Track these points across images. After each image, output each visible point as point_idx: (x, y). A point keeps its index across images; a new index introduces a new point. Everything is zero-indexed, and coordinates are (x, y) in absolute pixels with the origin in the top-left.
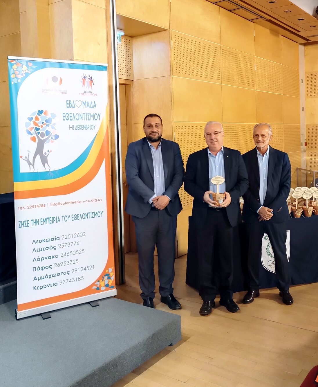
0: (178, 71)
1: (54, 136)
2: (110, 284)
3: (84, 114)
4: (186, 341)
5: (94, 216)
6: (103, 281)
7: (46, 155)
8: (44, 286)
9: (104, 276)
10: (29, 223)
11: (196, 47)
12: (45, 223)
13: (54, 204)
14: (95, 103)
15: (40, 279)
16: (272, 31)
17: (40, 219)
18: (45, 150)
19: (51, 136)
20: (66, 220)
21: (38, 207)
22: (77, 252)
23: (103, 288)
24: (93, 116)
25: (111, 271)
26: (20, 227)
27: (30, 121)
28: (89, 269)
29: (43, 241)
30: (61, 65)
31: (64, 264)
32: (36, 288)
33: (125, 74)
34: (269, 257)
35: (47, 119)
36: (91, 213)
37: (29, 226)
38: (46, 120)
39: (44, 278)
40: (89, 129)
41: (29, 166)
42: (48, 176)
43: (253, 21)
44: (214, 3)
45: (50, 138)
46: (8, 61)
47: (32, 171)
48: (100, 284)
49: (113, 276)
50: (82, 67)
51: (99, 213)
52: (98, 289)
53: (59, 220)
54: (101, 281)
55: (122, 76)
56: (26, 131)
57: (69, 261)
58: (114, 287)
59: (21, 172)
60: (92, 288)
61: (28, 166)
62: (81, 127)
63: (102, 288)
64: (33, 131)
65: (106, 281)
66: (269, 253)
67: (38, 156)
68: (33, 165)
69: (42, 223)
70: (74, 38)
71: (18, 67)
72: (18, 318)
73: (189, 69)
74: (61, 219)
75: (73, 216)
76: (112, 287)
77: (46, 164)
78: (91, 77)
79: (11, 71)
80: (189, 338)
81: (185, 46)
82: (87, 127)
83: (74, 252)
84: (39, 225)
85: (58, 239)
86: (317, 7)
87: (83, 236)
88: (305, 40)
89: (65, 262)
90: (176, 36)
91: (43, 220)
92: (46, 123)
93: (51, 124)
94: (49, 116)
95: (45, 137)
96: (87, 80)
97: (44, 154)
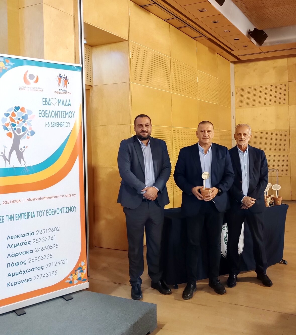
0: (135, 78)
1: (30, 133)
2: (82, 277)
4: (161, 329)
5: (67, 211)
6: (75, 274)
7: (22, 151)
8: (18, 282)
9: (77, 269)
10: (4, 219)
12: (20, 218)
13: (29, 200)
14: (69, 101)
15: (14, 275)
16: (210, 49)
17: (15, 214)
20: (41, 215)
22: (51, 247)
23: (76, 282)
25: (84, 264)
27: (7, 117)
28: (63, 263)
29: (18, 236)
31: (38, 259)
32: (10, 284)
36: (65, 208)
37: (4, 222)
38: (23, 116)
39: (18, 274)
40: (64, 126)
42: (24, 171)
43: (195, 39)
44: (165, 20)
47: (8, 166)
48: (73, 278)
49: (86, 269)
51: (73, 208)
52: (71, 283)
53: (34, 215)
54: (74, 275)
56: (2, 126)
57: (44, 256)
58: (86, 280)
60: (65, 282)
61: (4, 161)
62: (56, 124)
63: (74, 281)
64: (9, 127)
65: (79, 274)
68: (9, 161)
69: (17, 218)
74: (36, 214)
76: (84, 280)
77: (22, 160)
80: (164, 325)
81: (141, 57)
82: (62, 124)
83: (48, 247)
84: (14, 220)
85: (33, 234)
86: (250, 30)
87: (57, 230)
88: (236, 58)
89: (39, 257)
90: (134, 46)
91: (18, 215)
92: (22, 120)
93: (27, 120)
94: (26, 112)
95: (21, 133)
96: (62, 79)
97: (20, 149)
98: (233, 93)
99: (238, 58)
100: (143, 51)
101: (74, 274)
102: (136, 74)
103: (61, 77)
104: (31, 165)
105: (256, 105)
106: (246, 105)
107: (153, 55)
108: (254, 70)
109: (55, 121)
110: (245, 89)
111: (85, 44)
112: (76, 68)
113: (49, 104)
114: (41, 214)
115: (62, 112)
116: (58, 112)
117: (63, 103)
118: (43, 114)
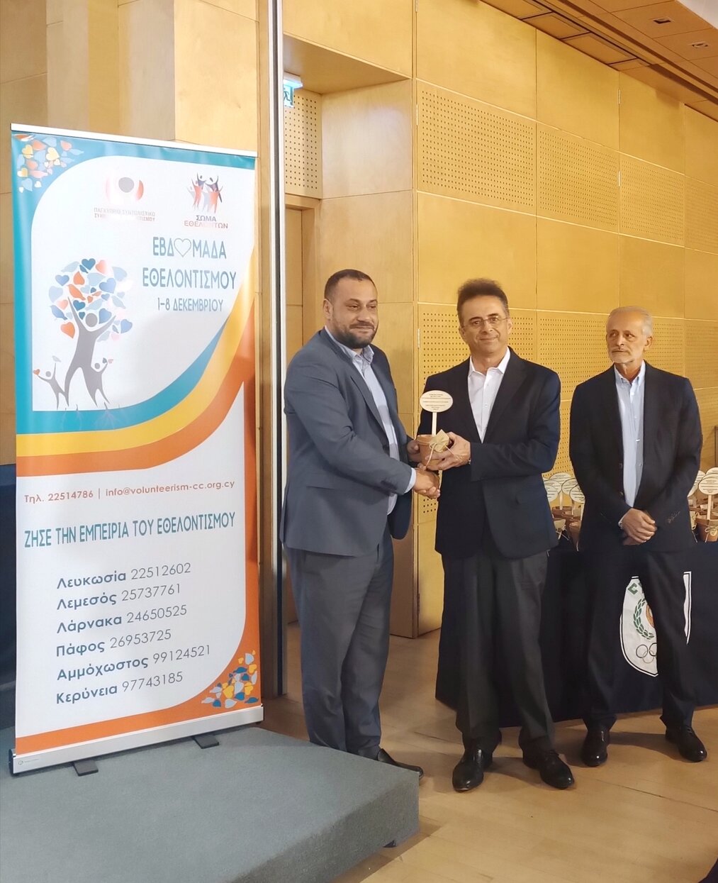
0: (430, 180)
1: (120, 325)
2: (248, 692)
3: (196, 272)
4: (429, 836)
5: (212, 525)
6: (229, 684)
7: (98, 370)
8: (83, 693)
9: (234, 672)
10: (50, 537)
11: (476, 123)
12: (90, 537)
13: (114, 492)
14: (222, 245)
15: (74, 676)
16: (663, 93)
17: (79, 527)
18: (96, 358)
19: (113, 324)
20: (143, 532)
21: (75, 497)
22: (168, 612)
23: (230, 703)
24: (217, 278)
25: (251, 660)
26: (27, 546)
27: (62, 284)
28: (198, 654)
29: (86, 581)
30: (142, 151)
31: (134, 640)
32: (64, 698)
33: (302, 182)
34: (640, 635)
35: (104, 280)
36: (206, 515)
37: (50, 544)
38: (103, 283)
39: (83, 674)
40: (207, 308)
41: (55, 396)
42: (102, 421)
43: (616, 66)
44: (521, 20)
45: (111, 328)
46: (13, 135)
47: (63, 407)
48: (222, 692)
49: (256, 672)
50: (195, 157)
51: (225, 517)
52: (218, 705)
53: (125, 531)
54: (225, 685)
55: (293, 187)
56: (50, 309)
57: (149, 634)
58: (257, 700)
59: (35, 409)
60: (203, 702)
61: (54, 394)
62: (187, 305)
63: (226, 701)
64: (67, 310)
65: (238, 686)
66: (639, 626)
67: (79, 372)
68: (66, 394)
69: (84, 537)
70: (178, 89)
71: (35, 152)
72: (15, 772)
73: (458, 175)
74: (131, 528)
75: (161, 523)
76: (252, 701)
77: (98, 392)
78: (215, 182)
79: (19, 161)
80: (436, 828)
81: (450, 121)
82: (201, 305)
83: (161, 611)
84: (75, 541)
85: (123, 577)
87: (184, 571)
89: (137, 636)
90: (429, 94)
91: (87, 529)
92: (100, 292)
93: (113, 293)
94: (109, 274)
95: (98, 326)
96: (206, 190)
97: (93, 365)
100: (456, 106)
101: (227, 684)
102: (434, 169)
103: (201, 183)
107: (486, 115)
109: (185, 297)
112: (241, 159)
113: (171, 252)
114: (143, 527)
115: (203, 274)
116: (193, 274)
117: (206, 250)
118: (154, 277)
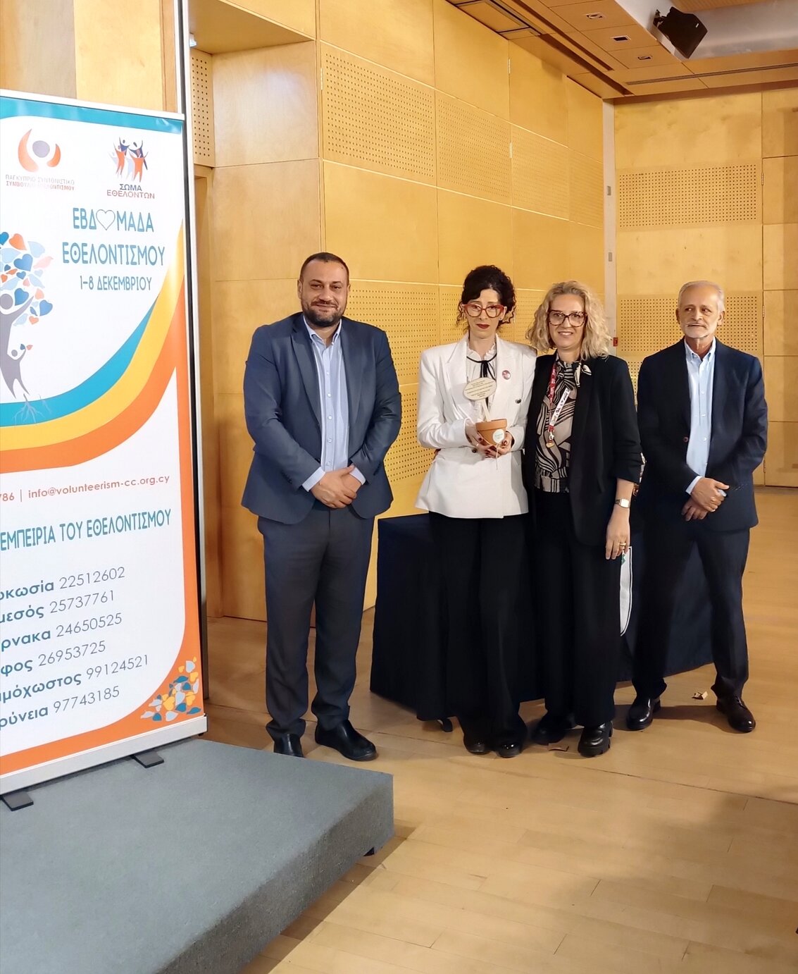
0: (335, 148)
1: (38, 306)
2: (189, 703)
4: (406, 839)
5: (146, 524)
6: (170, 695)
7: (15, 358)
8: (10, 718)
9: (174, 682)
12: (12, 545)
13: (38, 494)
14: (149, 218)
16: (549, 65)
18: (13, 344)
20: (71, 535)
22: (101, 622)
23: (171, 715)
25: (192, 667)
28: (135, 665)
29: (9, 594)
31: (65, 655)
35: (19, 256)
36: (139, 514)
38: (18, 259)
39: (10, 697)
42: (22, 415)
43: (505, 34)
48: (162, 705)
49: (198, 680)
51: (160, 514)
52: (158, 718)
53: (51, 535)
54: (164, 697)
57: (81, 647)
58: (200, 710)
60: (142, 717)
63: (167, 714)
65: (179, 696)
69: (5, 545)
70: (78, 42)
74: (57, 532)
75: (91, 525)
76: (194, 711)
77: (16, 382)
80: (413, 830)
82: (127, 283)
83: (94, 621)
85: (50, 587)
86: (658, 13)
87: (118, 576)
88: (619, 91)
89: (68, 651)
90: (332, 57)
91: (9, 536)
92: (15, 270)
93: (30, 271)
94: (26, 250)
95: (14, 308)
96: (129, 156)
97: (9, 353)
98: (609, 188)
99: (624, 91)
100: (359, 70)
101: (167, 695)
102: (339, 137)
103: (123, 148)
104: (42, 398)
105: (674, 221)
106: (645, 223)
107: (387, 82)
108: (670, 125)
109: (110, 275)
110: (644, 176)
111: (192, 48)
112: (167, 123)
113: (93, 225)
115: (129, 249)
116: (118, 249)
117: (132, 223)
118: (75, 254)
